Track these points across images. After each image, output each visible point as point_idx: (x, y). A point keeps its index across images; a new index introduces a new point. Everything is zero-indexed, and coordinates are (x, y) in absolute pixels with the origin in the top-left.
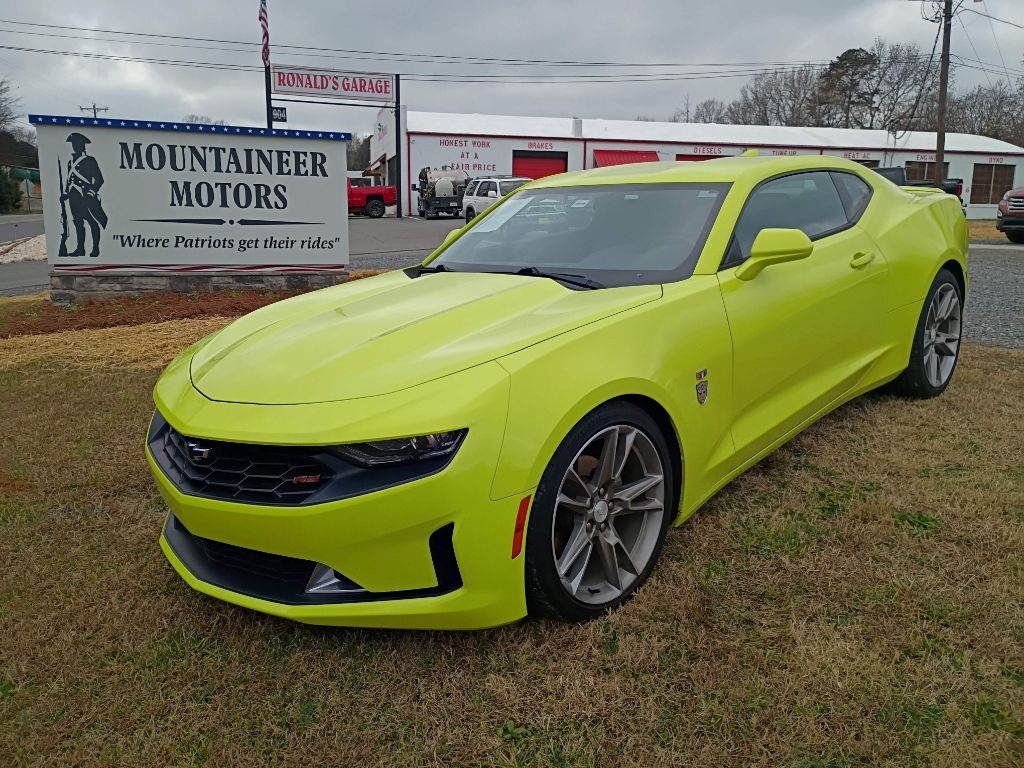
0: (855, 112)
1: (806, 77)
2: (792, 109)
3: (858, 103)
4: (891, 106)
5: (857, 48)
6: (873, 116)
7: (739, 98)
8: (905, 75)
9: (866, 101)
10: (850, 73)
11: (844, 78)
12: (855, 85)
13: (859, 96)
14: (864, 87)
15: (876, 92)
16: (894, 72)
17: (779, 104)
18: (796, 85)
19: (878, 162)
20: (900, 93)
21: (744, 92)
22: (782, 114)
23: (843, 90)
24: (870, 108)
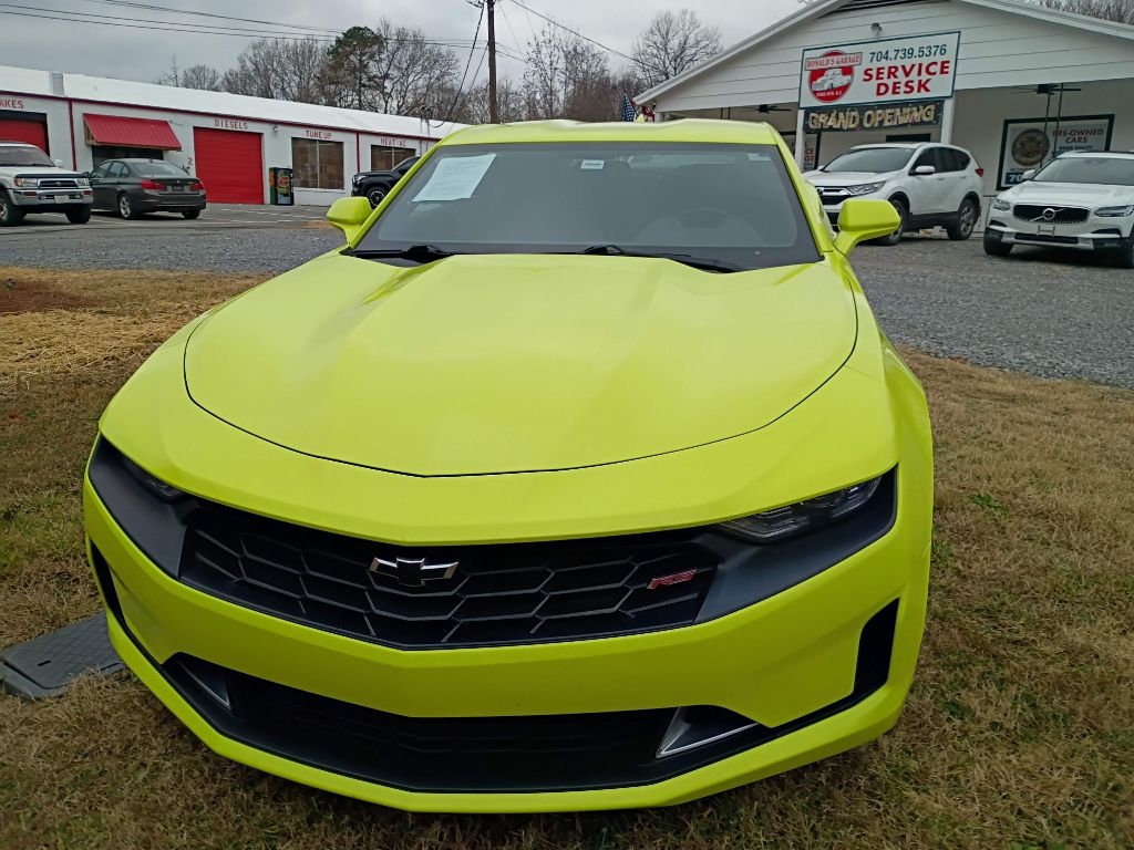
0: (368, 95)
1: (310, 51)
2: (299, 86)
3: (370, 87)
4: (403, 94)
5: (363, 26)
6: (386, 102)
7: (236, 67)
8: (413, 61)
9: (377, 84)
10: (358, 52)
11: (352, 57)
12: (364, 67)
13: (370, 79)
14: (373, 69)
15: (386, 76)
16: (403, 57)
17: (283, 80)
18: (300, 59)
19: (414, 150)
20: (410, 79)
21: (242, 61)
22: (288, 90)
23: (353, 70)
24: (382, 92)
